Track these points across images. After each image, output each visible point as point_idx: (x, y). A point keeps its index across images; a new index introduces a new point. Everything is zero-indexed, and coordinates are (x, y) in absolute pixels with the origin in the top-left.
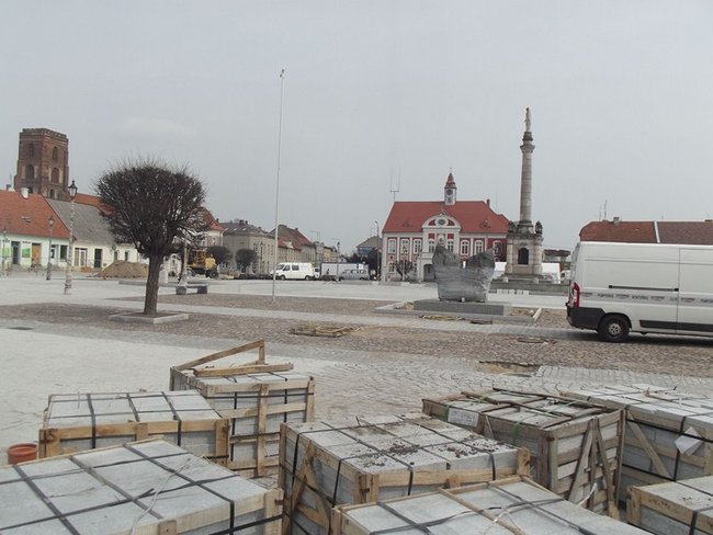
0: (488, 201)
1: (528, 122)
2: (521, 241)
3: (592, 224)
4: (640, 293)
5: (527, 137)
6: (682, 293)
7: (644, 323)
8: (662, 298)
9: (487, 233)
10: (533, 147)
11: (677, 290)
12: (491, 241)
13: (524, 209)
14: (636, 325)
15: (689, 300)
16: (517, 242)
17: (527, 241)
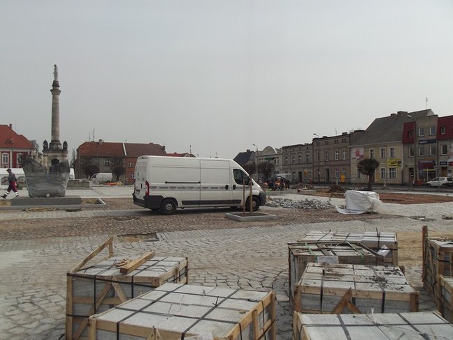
0: (11, 125)
1: (56, 74)
2: (53, 154)
3: (86, 143)
4: (182, 185)
5: (55, 84)
6: (202, 184)
7: (184, 202)
8: (193, 187)
9: (12, 148)
10: (60, 91)
11: (200, 183)
12: (15, 154)
13: (54, 132)
14: (180, 204)
15: (205, 188)
16: (50, 154)
17: (58, 154)
